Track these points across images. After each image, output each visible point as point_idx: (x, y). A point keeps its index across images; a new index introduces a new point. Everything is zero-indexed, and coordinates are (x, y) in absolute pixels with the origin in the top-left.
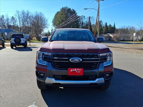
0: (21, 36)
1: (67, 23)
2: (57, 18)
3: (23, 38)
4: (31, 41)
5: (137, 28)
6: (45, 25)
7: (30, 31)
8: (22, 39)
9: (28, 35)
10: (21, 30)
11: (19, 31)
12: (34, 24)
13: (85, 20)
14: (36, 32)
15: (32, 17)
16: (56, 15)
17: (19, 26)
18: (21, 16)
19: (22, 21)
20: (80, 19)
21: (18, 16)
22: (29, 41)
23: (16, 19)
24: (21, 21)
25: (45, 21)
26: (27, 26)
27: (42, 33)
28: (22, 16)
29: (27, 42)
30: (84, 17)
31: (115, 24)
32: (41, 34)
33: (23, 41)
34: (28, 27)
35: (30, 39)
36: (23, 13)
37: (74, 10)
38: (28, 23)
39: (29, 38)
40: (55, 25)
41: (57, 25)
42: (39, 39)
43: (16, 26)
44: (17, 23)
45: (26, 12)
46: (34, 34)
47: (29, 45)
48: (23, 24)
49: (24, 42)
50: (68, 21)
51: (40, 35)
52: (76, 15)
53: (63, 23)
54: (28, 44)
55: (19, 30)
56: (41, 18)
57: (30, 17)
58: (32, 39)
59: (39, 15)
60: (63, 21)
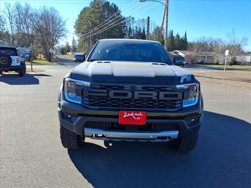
0: (12, 52)
1: (102, 28)
2: (84, 19)
3: (17, 55)
4: (34, 63)
5: (226, 41)
6: (61, 31)
7: (33, 42)
8: (13, 58)
9: (28, 50)
10: (14, 40)
11: (11, 43)
12: (39, 29)
13: (135, 25)
14: (44, 44)
15: (36, 15)
16: (82, 13)
17: (10, 32)
18: (13, 14)
19: (17, 22)
20: (125, 23)
21: (8, 13)
22: (29, 61)
23: (5, 19)
24: (14, 22)
25: (61, 24)
26: (26, 32)
27: (56, 46)
28: (17, 13)
29: (26, 63)
30: (133, 19)
31: (186, 34)
32: (53, 49)
33: (15, 61)
34: (28, 35)
35: (31, 58)
36: (18, 8)
37: (115, 6)
38: (27, 28)
39: (31, 56)
40: (79, 32)
41: (83, 33)
42: (49, 58)
43: (5, 31)
44: (5, 27)
45: (23, 5)
46: (39, 47)
47: (29, 69)
48: (19, 28)
49: (19, 64)
50: (105, 26)
51: (51, 51)
52: (119, 14)
53: (96, 29)
54: (28, 67)
55: (11, 39)
56: (52, 18)
57: (31, 15)
58: (36, 59)
59: (50, 12)
60: (96, 25)
